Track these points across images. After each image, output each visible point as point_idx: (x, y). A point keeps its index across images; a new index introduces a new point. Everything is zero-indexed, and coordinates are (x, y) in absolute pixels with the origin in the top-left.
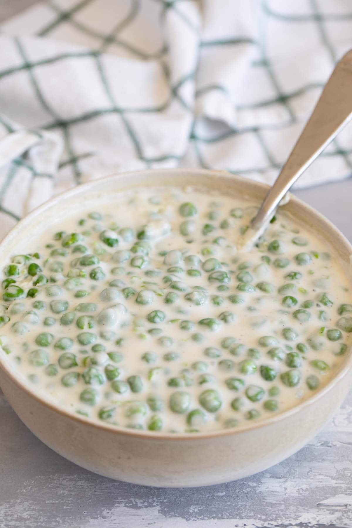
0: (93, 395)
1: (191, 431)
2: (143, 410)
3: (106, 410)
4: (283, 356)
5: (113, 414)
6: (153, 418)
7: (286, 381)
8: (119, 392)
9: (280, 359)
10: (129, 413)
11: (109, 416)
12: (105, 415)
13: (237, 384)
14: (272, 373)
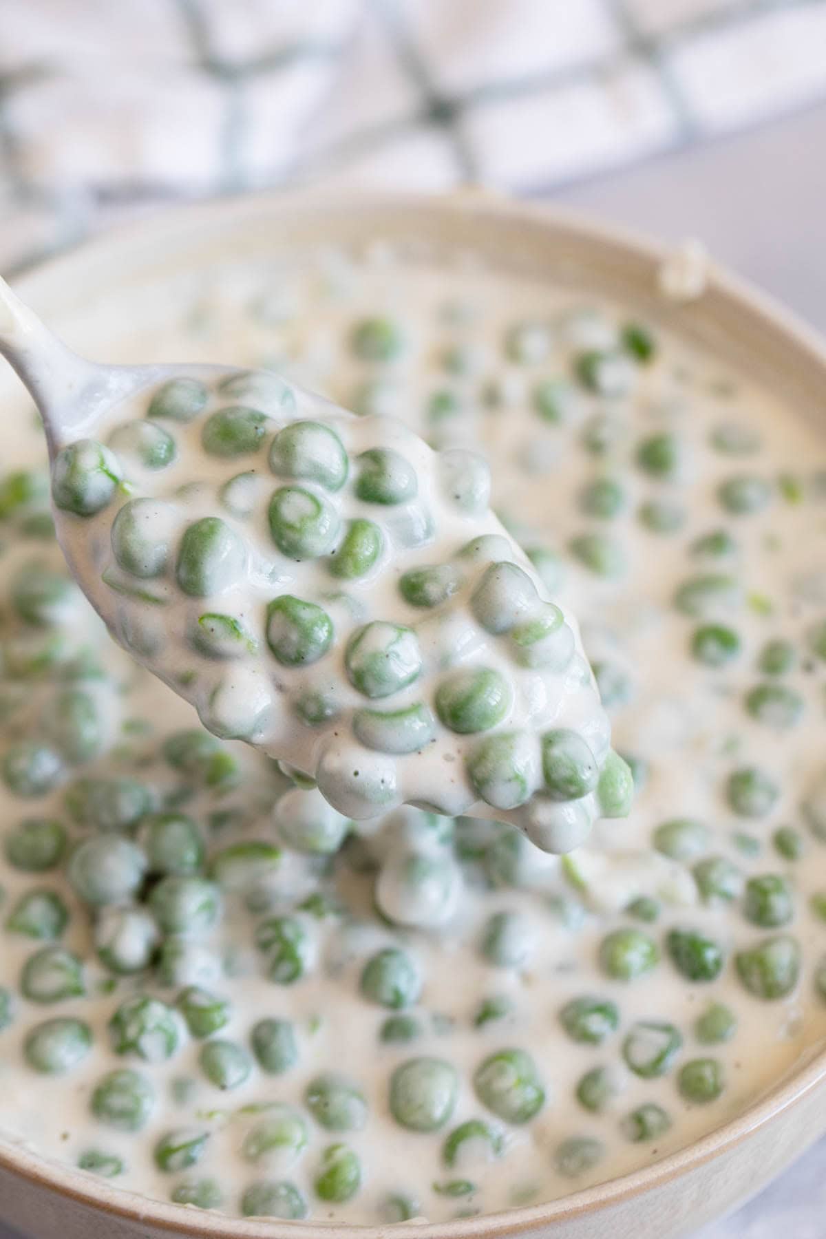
0: (137, 1101)
1: (465, 1215)
2: (297, 1135)
3: (177, 1142)
4: (735, 886)
5: (198, 1152)
6: (329, 1153)
7: (756, 980)
8: (223, 1087)
9: (727, 897)
10: (253, 1150)
11: (189, 1162)
12: (176, 1159)
13: (596, 1023)
14: (710, 955)
